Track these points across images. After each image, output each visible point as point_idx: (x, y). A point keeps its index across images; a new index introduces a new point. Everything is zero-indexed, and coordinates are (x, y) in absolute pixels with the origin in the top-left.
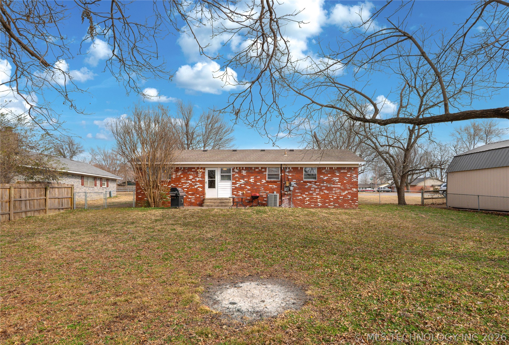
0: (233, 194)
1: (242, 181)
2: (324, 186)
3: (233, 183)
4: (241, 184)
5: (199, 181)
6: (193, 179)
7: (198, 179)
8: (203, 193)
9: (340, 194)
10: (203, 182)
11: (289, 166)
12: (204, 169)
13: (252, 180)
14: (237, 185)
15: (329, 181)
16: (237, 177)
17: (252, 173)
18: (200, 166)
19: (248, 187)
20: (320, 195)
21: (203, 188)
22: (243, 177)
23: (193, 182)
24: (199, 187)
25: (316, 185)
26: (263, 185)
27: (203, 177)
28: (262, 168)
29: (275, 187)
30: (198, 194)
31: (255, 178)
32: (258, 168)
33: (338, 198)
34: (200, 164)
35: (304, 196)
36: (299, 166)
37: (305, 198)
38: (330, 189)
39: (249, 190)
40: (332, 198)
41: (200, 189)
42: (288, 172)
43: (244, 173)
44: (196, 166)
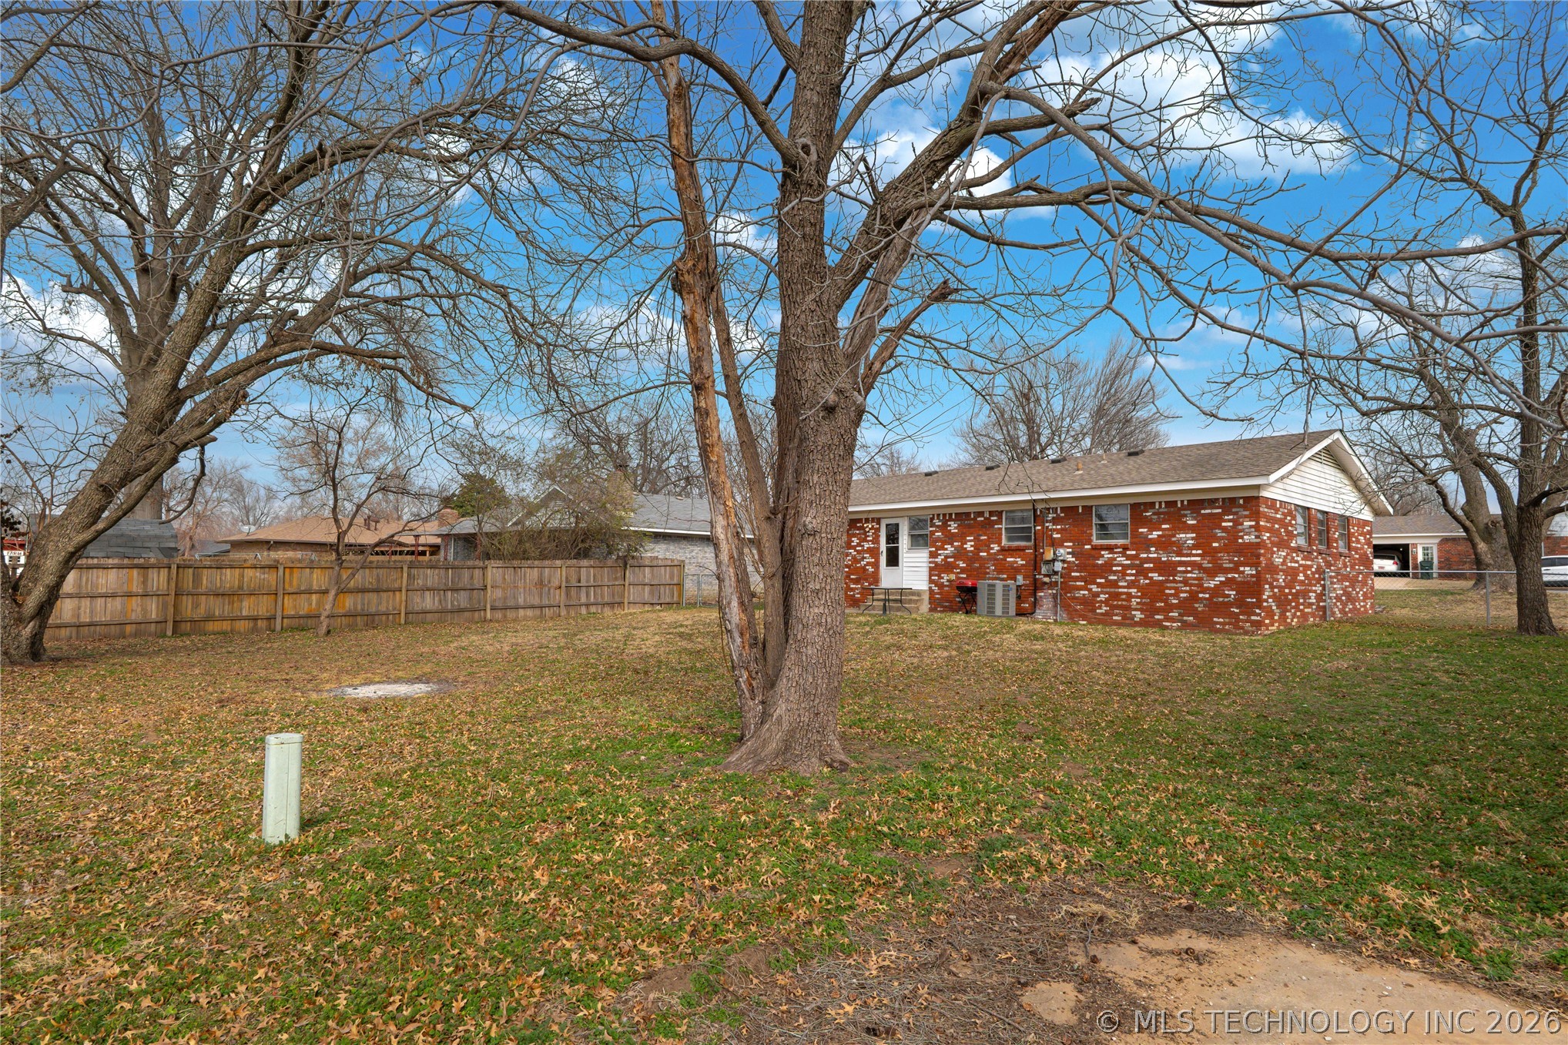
0: (931, 581)
1: (950, 549)
2: (1148, 560)
3: (933, 555)
4: (947, 557)
5: (870, 550)
6: (859, 545)
7: (866, 546)
8: (875, 578)
9: (1200, 586)
10: (874, 552)
11: (1053, 505)
12: (878, 521)
13: (969, 546)
14: (939, 559)
15: (1164, 544)
16: (938, 539)
17: (969, 526)
18: (871, 516)
19: (962, 565)
20: (1140, 588)
21: (876, 565)
22: (950, 538)
23: (859, 552)
24: (868, 564)
25: (1128, 558)
26: (992, 557)
27: (876, 540)
28: (991, 513)
29: (1021, 562)
30: (866, 580)
31: (977, 539)
32: (981, 514)
33: (1193, 597)
34: (870, 512)
35: (1095, 588)
36: (1080, 504)
37: (1097, 595)
38: (1167, 569)
39: (963, 571)
40: (1176, 595)
41: (871, 569)
42: (1054, 521)
43: (953, 527)
44: (863, 516)
